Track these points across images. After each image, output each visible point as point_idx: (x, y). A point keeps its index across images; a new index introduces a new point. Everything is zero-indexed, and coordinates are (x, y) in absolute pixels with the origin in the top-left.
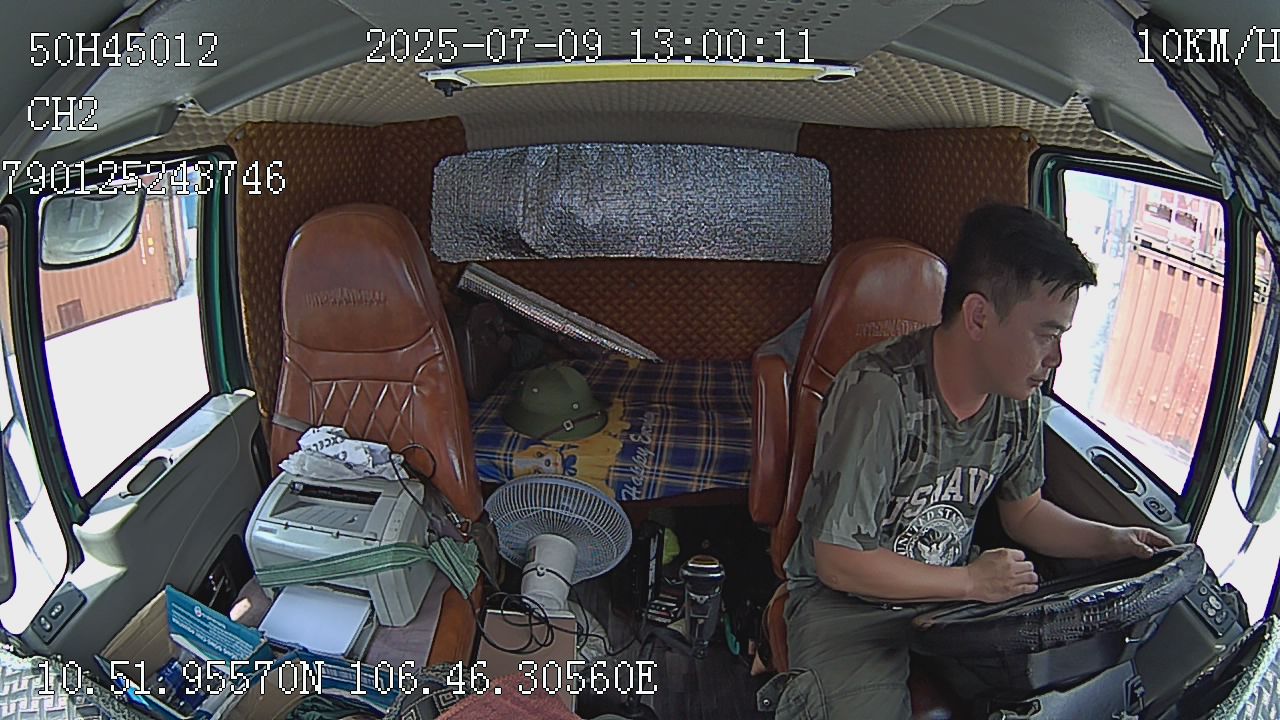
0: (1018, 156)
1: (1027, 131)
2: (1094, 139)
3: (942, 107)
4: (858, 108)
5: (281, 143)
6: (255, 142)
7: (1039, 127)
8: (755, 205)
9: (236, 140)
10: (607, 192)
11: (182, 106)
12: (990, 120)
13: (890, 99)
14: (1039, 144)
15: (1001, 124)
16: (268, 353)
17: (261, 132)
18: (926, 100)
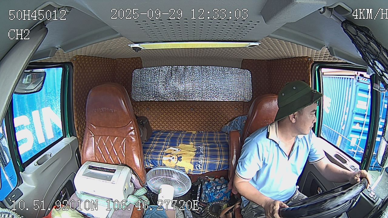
0: (308, 65)
1: (310, 57)
2: (330, 58)
3: (284, 52)
4: (259, 54)
5: (87, 62)
6: (79, 61)
7: (313, 56)
8: (231, 85)
9: (73, 60)
10: (186, 80)
11: (58, 49)
12: (299, 55)
13: (269, 50)
14: (314, 61)
15: (302, 56)
16: (81, 126)
17: (81, 59)
18: (280, 50)
